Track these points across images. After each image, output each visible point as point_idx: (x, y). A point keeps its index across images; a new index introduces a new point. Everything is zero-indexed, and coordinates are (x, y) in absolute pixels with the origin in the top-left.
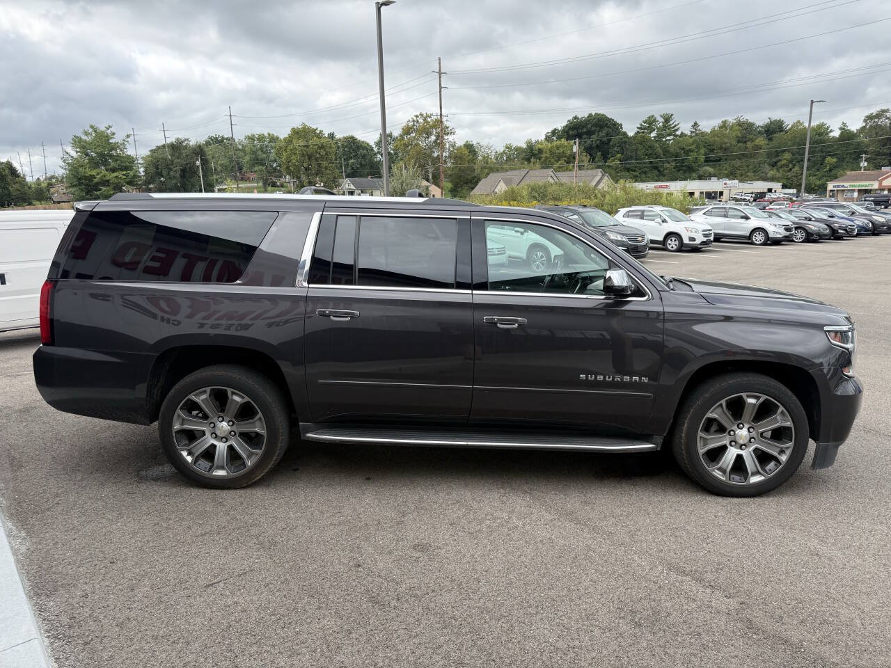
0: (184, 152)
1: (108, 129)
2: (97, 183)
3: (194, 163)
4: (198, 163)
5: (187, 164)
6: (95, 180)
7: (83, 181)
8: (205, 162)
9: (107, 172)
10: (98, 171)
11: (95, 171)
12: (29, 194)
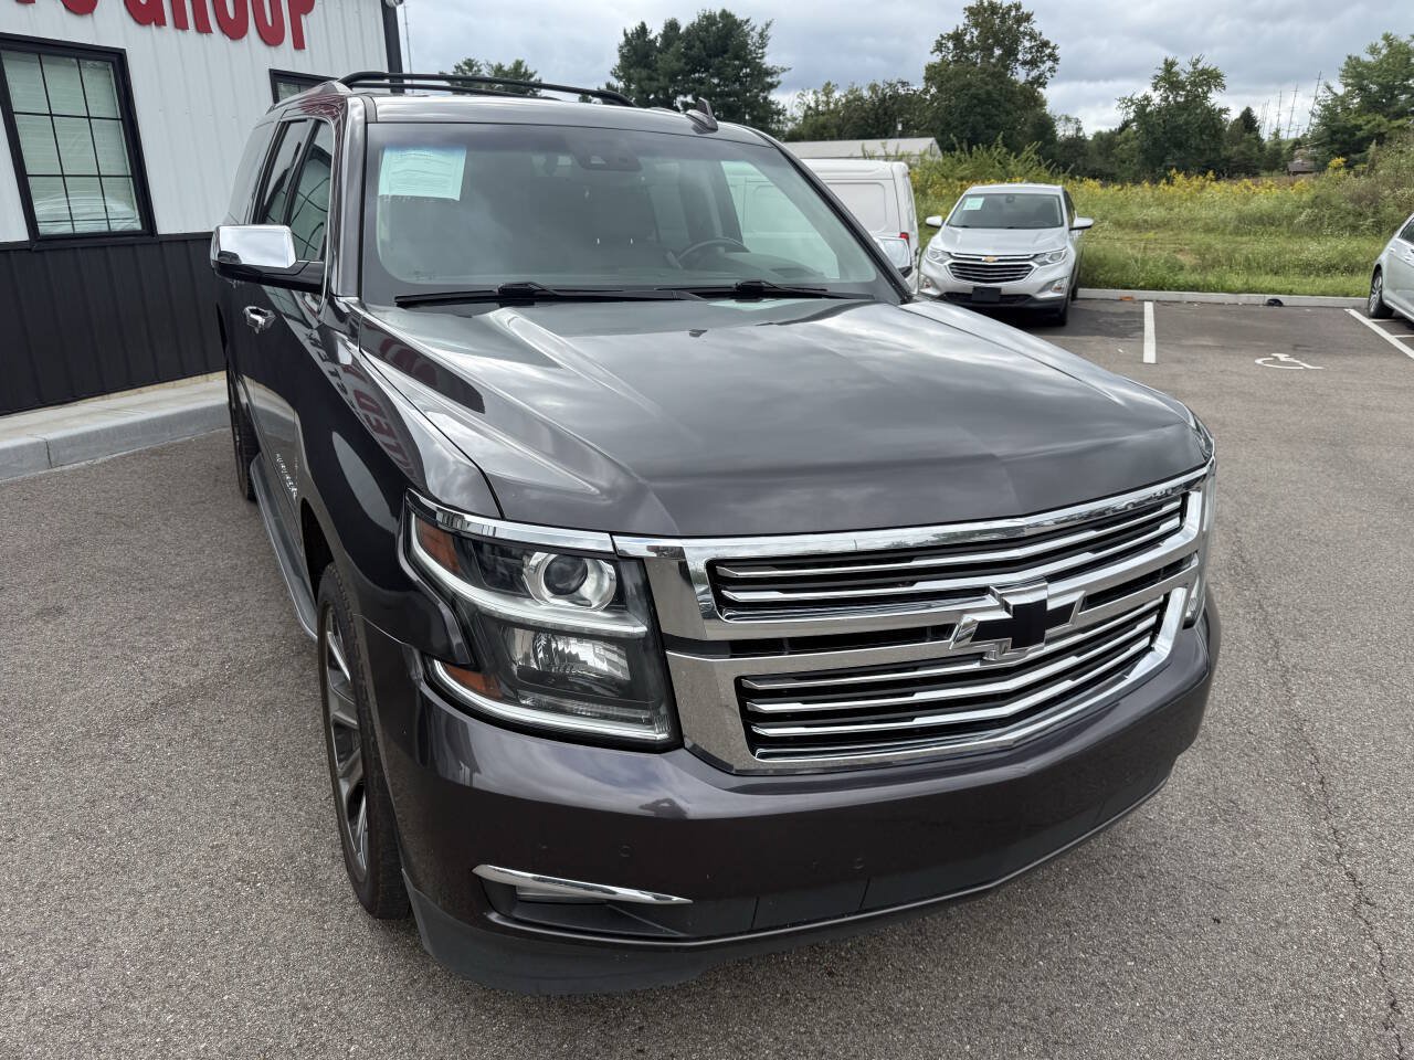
2: (1362, 140)
6: (1359, 134)
7: (1338, 136)
9: (1384, 120)
10: (1370, 117)
11: (1365, 118)
12: (1258, 160)
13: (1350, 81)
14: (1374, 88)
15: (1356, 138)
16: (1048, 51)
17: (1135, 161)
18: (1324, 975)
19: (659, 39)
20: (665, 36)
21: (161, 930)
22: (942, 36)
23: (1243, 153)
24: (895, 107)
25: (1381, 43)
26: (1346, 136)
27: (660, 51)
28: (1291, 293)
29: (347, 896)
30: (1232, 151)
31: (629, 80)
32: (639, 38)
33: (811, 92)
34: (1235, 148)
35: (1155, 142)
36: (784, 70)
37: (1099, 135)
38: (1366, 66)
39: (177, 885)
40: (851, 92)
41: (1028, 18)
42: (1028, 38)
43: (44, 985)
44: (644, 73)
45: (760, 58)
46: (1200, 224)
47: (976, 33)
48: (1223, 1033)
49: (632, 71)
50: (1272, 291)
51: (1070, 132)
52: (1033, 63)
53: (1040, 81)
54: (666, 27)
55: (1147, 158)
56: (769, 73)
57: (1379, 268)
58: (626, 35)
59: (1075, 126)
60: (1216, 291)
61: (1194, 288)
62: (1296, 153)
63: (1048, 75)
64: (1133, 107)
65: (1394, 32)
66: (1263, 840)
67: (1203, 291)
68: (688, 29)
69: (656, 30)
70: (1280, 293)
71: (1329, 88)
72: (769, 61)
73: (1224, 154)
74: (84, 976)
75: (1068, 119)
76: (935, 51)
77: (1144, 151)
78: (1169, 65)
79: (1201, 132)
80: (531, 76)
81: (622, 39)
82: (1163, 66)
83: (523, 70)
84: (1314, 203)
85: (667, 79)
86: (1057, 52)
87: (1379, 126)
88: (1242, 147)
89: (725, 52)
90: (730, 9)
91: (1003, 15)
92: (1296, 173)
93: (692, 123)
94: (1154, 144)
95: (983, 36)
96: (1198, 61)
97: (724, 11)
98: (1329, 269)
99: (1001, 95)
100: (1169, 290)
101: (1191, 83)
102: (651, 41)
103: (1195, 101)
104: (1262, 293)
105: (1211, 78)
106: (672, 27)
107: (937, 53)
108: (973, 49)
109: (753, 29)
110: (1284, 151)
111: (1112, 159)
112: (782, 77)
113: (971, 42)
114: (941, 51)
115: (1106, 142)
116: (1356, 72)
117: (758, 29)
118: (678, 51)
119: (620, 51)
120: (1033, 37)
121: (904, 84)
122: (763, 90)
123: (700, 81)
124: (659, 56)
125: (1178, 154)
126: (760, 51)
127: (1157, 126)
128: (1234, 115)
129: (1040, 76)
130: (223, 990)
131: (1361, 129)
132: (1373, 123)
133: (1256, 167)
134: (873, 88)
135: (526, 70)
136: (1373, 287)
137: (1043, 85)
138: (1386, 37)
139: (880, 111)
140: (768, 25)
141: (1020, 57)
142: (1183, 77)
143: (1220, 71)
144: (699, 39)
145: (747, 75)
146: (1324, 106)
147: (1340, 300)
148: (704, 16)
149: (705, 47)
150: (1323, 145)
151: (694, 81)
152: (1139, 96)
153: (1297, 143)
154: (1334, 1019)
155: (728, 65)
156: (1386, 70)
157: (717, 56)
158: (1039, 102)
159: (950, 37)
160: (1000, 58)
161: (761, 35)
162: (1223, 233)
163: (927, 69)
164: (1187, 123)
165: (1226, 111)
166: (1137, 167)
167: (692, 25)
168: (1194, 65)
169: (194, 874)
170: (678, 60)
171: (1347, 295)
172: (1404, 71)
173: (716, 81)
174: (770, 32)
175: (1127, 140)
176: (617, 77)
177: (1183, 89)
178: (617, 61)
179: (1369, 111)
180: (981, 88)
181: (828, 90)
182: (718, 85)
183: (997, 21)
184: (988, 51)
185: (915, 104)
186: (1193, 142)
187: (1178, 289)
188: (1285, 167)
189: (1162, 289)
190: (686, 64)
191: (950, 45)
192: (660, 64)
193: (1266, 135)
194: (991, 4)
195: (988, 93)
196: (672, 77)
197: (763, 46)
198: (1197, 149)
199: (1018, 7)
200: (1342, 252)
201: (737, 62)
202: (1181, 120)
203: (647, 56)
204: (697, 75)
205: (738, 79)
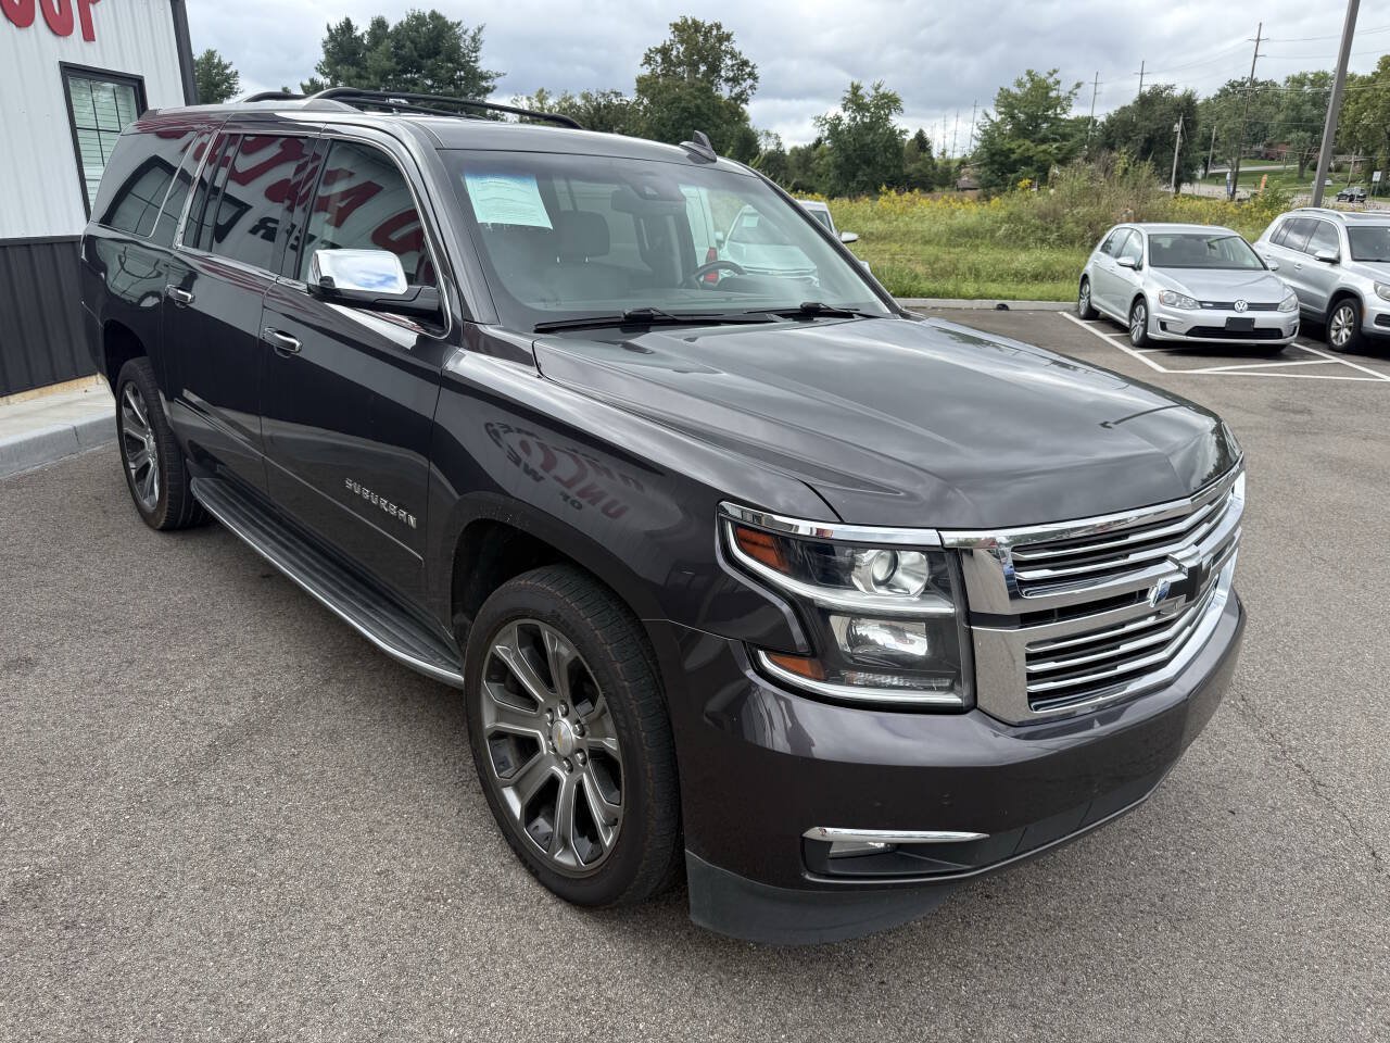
0: (1159, 109)
1: (1051, 75)
2: (1016, 161)
3: (1171, 127)
4: (1177, 127)
5: (1159, 129)
6: (1013, 157)
7: (997, 158)
8: (1190, 126)
9: (1032, 145)
10: (1021, 141)
11: (1017, 142)
12: (932, 177)
13: (1003, 109)
14: (1022, 116)
15: (1011, 160)
16: (748, 70)
17: (831, 175)
18: (1321, 841)
19: (366, 36)
20: (373, 33)
21: (384, 957)
22: (650, 50)
23: (920, 171)
24: (610, 116)
25: (1026, 78)
26: (1003, 158)
27: (368, 49)
28: (1014, 298)
29: (542, 898)
30: (910, 168)
31: (336, 78)
32: (343, 32)
33: (524, 98)
34: (913, 166)
35: (848, 158)
36: (498, 75)
37: (795, 150)
38: (1015, 97)
39: (369, 913)
40: (565, 100)
41: (728, 37)
42: (729, 56)
43: (304, 1025)
44: (353, 71)
45: (474, 62)
46: (919, 236)
47: (682, 49)
48: (1282, 893)
49: (339, 67)
50: (999, 297)
51: (772, 147)
52: (735, 80)
53: (741, 98)
54: (373, 24)
55: (841, 174)
56: (484, 77)
57: (1085, 277)
58: (329, 30)
59: (776, 142)
60: (954, 297)
61: (934, 295)
62: (963, 171)
63: (749, 92)
64: (827, 126)
65: (1035, 70)
66: (1228, 747)
67: (942, 298)
68: (396, 28)
69: (362, 27)
70: (1005, 299)
71: (987, 115)
72: (483, 66)
73: (906, 171)
74: (339, 1010)
75: (768, 135)
76: (645, 63)
77: (838, 167)
78: (856, 89)
79: (886, 151)
80: (226, 67)
81: (326, 35)
82: (850, 89)
83: (216, 61)
84: (1010, 218)
85: (378, 79)
86: (756, 71)
87: (1028, 150)
88: (919, 165)
89: (437, 53)
90: (440, 11)
91: (706, 33)
92: (964, 189)
93: (687, 153)
94: (847, 160)
95: (689, 52)
96: (879, 86)
97: (433, 13)
98: (1037, 277)
99: (709, 109)
100: (915, 297)
101: (874, 106)
102: (357, 38)
103: (878, 122)
104: (991, 298)
105: (890, 102)
106: (379, 24)
107: (646, 65)
108: (680, 64)
109: (465, 32)
110: (953, 170)
111: (810, 173)
112: (497, 82)
113: (677, 57)
114: (650, 65)
115: (804, 157)
116: (1007, 102)
117: (471, 33)
118: (388, 50)
119: (324, 47)
120: (733, 56)
121: (617, 94)
122: (478, 94)
123: (414, 82)
124: (368, 54)
125: (868, 171)
126: (474, 54)
127: (848, 144)
128: (911, 136)
129: (742, 93)
130: (485, 999)
131: (1014, 153)
132: (1023, 148)
133: (931, 183)
134: (586, 97)
135: (220, 61)
136: (1081, 293)
137: (746, 101)
138: (1029, 73)
139: (595, 119)
140: (480, 30)
141: (723, 73)
142: (867, 100)
143: (898, 95)
144: (409, 38)
145: (461, 79)
146: (984, 131)
147: (1053, 305)
148: (413, 16)
149: (415, 47)
150: (985, 165)
151: (406, 81)
152: (831, 115)
153: (963, 163)
154: (1344, 870)
155: (442, 68)
156: (1031, 102)
157: (430, 58)
158: (741, 117)
159: (658, 51)
160: (704, 74)
161: (473, 39)
162: (938, 244)
163: (637, 81)
164: (873, 141)
165: (906, 131)
166: (832, 182)
167: (401, 24)
168: (876, 89)
169: (377, 900)
170: (389, 59)
171: (1058, 300)
172: (1044, 103)
173: (429, 82)
174: (482, 36)
175: (822, 156)
176: (322, 73)
177: (868, 111)
178: (323, 57)
179: (1019, 137)
180: (691, 101)
181: (542, 96)
182: (432, 87)
183: (701, 39)
184: (694, 67)
185: (630, 114)
186: (878, 159)
187: (922, 296)
188: (954, 183)
189: (909, 297)
190: (398, 63)
191: (659, 58)
192: (369, 63)
193: (935, 154)
194: (694, 22)
195: (698, 107)
196: (383, 76)
197: (476, 50)
198: (883, 166)
199: (719, 27)
200: (1045, 262)
201: (450, 65)
202: (868, 139)
203: (355, 53)
204: (409, 75)
205: (452, 81)
